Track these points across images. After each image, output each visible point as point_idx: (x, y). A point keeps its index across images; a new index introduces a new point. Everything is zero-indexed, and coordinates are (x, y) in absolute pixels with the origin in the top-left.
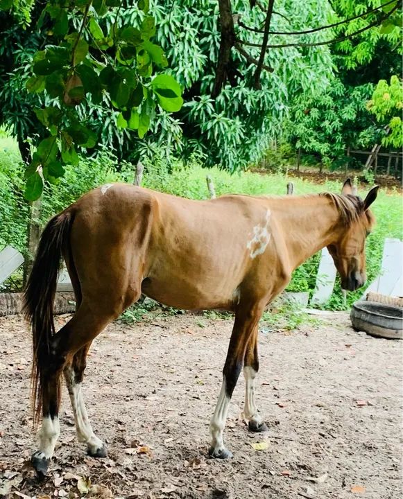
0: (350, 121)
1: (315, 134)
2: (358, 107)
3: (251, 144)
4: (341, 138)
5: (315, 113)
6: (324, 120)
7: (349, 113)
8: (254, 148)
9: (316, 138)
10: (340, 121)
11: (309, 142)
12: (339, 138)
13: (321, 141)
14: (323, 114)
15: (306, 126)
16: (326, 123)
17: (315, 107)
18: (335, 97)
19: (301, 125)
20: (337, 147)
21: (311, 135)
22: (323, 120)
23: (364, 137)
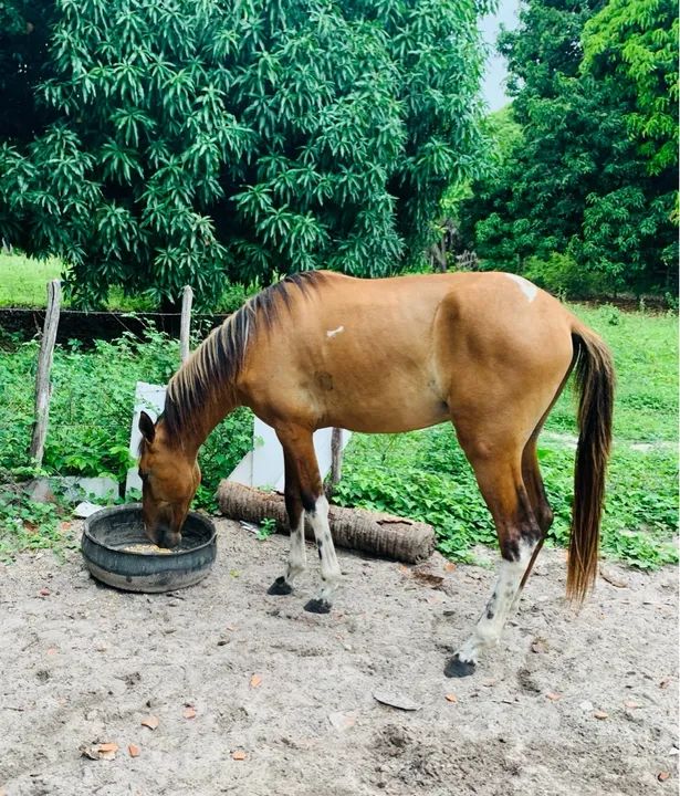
0: (649, 236)
1: (608, 253)
2: (661, 219)
3: (348, 249)
4: (638, 256)
5: (605, 229)
6: (618, 236)
7: (648, 227)
8: (351, 254)
9: (608, 258)
10: (638, 237)
11: (600, 262)
12: (636, 256)
13: (614, 261)
14: (617, 230)
15: (595, 244)
16: (620, 240)
17: (606, 222)
18: (631, 209)
19: (590, 244)
20: (635, 267)
21: (602, 254)
22: (615, 236)
23: (667, 254)
